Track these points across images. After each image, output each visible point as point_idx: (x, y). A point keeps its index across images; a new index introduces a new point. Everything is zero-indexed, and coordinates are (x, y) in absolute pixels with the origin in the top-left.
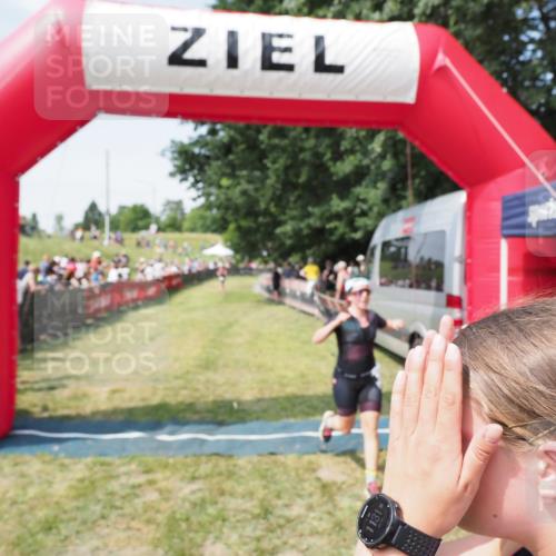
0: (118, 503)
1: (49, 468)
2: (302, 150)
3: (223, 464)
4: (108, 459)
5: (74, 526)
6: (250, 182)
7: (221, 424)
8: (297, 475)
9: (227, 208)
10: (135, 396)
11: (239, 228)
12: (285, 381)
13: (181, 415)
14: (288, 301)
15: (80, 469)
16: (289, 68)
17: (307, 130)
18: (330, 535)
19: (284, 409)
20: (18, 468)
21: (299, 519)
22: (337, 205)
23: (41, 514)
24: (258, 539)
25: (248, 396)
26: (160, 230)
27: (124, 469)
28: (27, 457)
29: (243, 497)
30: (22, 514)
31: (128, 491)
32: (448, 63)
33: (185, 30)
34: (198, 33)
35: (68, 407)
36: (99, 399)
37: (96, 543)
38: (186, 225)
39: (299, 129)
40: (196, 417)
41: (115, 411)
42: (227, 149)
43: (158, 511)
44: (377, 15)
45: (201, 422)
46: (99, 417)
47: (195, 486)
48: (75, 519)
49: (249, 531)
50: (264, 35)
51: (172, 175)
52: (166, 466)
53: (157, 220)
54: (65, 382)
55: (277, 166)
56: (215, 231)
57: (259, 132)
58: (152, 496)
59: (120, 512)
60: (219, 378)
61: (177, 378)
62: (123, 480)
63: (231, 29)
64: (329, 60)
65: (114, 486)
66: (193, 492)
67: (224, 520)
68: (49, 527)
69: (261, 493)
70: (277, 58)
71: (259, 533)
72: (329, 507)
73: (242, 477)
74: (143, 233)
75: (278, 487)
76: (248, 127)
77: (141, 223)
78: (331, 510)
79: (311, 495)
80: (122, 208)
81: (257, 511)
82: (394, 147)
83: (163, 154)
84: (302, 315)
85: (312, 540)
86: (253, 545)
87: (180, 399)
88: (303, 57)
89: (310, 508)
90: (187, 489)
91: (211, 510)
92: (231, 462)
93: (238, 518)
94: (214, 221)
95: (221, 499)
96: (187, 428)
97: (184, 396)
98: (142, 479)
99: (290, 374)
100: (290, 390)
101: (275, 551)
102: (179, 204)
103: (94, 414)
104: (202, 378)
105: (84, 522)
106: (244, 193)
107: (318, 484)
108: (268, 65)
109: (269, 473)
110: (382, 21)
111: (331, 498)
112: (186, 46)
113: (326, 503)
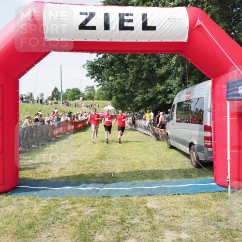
0: (60, 217)
1: (32, 202)
2: (143, 64)
3: (105, 200)
4: (57, 198)
5: (41, 226)
6: (121, 78)
7: (106, 183)
8: (137, 205)
9: (112, 90)
10: (71, 170)
11: (117, 98)
12: (135, 164)
13: (89, 179)
14: (139, 129)
15: (44, 203)
16: (132, 28)
17: (145, 55)
18: (149, 231)
19: (134, 176)
20: (19, 202)
21: (137, 225)
22: (160, 87)
23: (27, 221)
24: (118, 233)
25: (118, 171)
26: (84, 99)
27: (63, 202)
28: (23, 197)
29: (113, 214)
30: (19, 221)
31: (64, 212)
32: (202, 23)
33: (86, 14)
34: (92, 15)
35: (41, 176)
36: (55, 173)
37: (49, 234)
38: (95, 97)
39: (142, 54)
40: (95, 180)
41: (61, 178)
42: (112, 63)
43: (76, 220)
44: (172, 4)
45: (97, 182)
46: (54, 180)
47: (92, 210)
48: (41, 223)
49: (114, 229)
50: (120, 14)
51: (87, 75)
52: (81, 201)
53: (83, 95)
54: (41, 165)
55: (132, 71)
56: (107, 100)
57: (125, 56)
58: (74, 214)
59: (61, 220)
60: (106, 163)
61: (88, 163)
62: (63, 207)
63: (106, 12)
64: (149, 24)
65: (59, 209)
66: (92, 212)
67: (104, 225)
68: (30, 227)
69: (121, 213)
70: (126, 24)
71: (119, 230)
72: (150, 219)
73: (113, 206)
74: (77, 101)
75: (129, 211)
76: (120, 54)
77: (76, 97)
78: (151, 221)
79: (142, 214)
80: (68, 90)
81: (119, 221)
82: (181, 62)
83: (83, 67)
84: (144, 135)
85: (142, 234)
86: (116, 236)
87: (89, 172)
88: (137, 23)
89: (142, 220)
90: (90, 211)
91: (99, 220)
92: (109, 199)
93: (110, 223)
94: (106, 95)
95: (103, 215)
96: (91, 185)
97: (91, 171)
98: (71, 207)
99: (137, 161)
100: (136, 168)
101: (125, 238)
102: (93, 87)
103: (52, 179)
104: (99, 163)
105: (45, 225)
106: (119, 83)
107: (146, 209)
108: (122, 27)
109: (125, 205)
110: (173, 6)
111: (151, 215)
112: (87, 21)
113: (149, 217)
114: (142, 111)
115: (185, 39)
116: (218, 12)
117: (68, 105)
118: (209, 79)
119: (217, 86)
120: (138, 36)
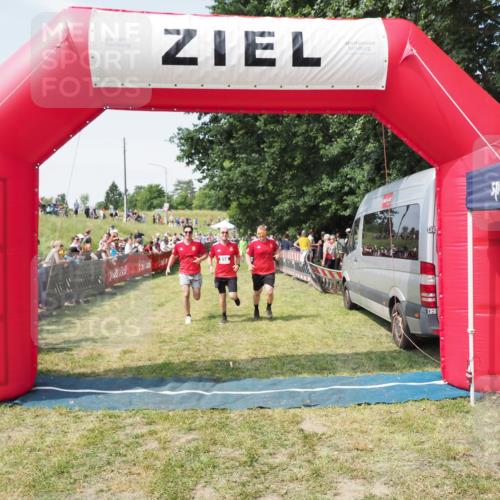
0: (122, 451)
1: (64, 420)
2: (295, 135)
3: (217, 416)
4: (117, 412)
5: (83, 470)
6: (248, 164)
7: (217, 381)
8: (283, 427)
9: (229, 188)
10: (145, 355)
11: (240, 205)
12: (276, 342)
13: (183, 373)
14: (285, 269)
15: (90, 422)
16: (271, 62)
17: (299, 116)
18: (308, 481)
19: (276, 367)
20: (38, 419)
21: (282, 467)
22: (328, 184)
23: (55, 460)
24: (244, 485)
25: (243, 356)
26: (171, 207)
27: (129, 421)
28: (47, 410)
29: (233, 446)
30: (39, 460)
31: (131, 440)
32: (415, 52)
33: (178, 32)
34: (190, 35)
35: (84, 366)
36: (112, 359)
37: (101, 486)
38: (196, 203)
39: (293, 115)
40: (196, 374)
41: (125, 370)
42: (229, 134)
43: (157, 458)
44: (353, 12)
45: (200, 379)
46: (111, 375)
47: (190, 437)
48: (84, 465)
50: (247, 34)
51: (179, 158)
52: (167, 418)
53: (170, 198)
54: (83, 344)
55: (273, 150)
56: (220, 209)
57: (256, 119)
58: (152, 445)
59: (124, 458)
60: (218, 339)
61: (181, 339)
62: (128, 430)
63: (218, 29)
64: (306, 54)
65: (120, 436)
66: (189, 442)
67: (214, 467)
68: (61, 472)
69: (249, 443)
70: (260, 54)
71: (244, 478)
72: (310, 456)
73: (233, 428)
74: (158, 211)
75: (265, 438)
76: (246, 116)
77: (155, 202)
78: (311, 459)
79: (293, 445)
80: (139, 188)
81: (245, 459)
82: (373, 132)
83: (171, 140)
84: (297, 282)
85: (292, 485)
86: (238, 490)
87: (182, 358)
88: (283, 52)
89: (292, 456)
90: (184, 438)
91: (204, 458)
92: (224, 415)
93: (227, 465)
94: (218, 200)
95: (212, 448)
96: (186, 384)
97: (187, 356)
98: (145, 430)
99: (282, 336)
100: (281, 351)
101: (257, 495)
102: (189, 183)
103: (106, 372)
104: (203, 340)
105: (92, 468)
106: (243, 174)
107: (301, 435)
108: (251, 60)
109: (257, 425)
110: (356, 17)
111: (312, 448)
112: (179, 46)
113: (307, 452)
114: (291, 231)
115: (380, 84)
116: (447, 29)
117: (139, 219)
118: (431, 167)
119: (446, 180)
120: (284, 77)
